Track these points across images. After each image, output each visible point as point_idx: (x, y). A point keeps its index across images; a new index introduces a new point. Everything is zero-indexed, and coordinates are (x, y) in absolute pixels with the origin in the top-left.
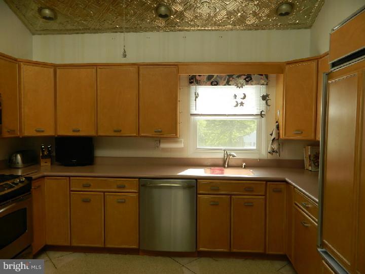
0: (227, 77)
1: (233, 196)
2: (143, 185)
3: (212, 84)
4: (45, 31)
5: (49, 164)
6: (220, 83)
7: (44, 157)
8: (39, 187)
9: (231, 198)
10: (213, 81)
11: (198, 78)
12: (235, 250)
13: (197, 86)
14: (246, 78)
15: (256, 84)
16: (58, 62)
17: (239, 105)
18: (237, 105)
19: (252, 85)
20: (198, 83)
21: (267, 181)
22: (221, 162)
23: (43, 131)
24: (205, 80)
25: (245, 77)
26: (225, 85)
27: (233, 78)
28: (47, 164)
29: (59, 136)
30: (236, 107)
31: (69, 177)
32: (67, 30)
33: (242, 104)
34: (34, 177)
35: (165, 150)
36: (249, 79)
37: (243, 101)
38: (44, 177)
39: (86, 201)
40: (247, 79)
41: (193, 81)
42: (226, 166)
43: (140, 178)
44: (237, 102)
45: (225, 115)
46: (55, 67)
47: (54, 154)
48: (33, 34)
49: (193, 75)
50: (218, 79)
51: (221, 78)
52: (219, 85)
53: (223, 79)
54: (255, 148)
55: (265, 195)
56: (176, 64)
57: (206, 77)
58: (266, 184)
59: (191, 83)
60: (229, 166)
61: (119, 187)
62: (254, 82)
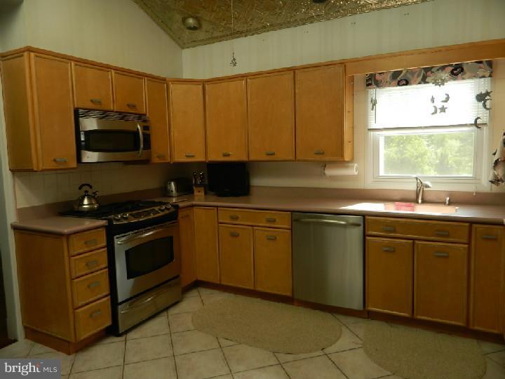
0: (423, 72)
1: (417, 242)
2: (297, 220)
3: (399, 84)
4: (195, 43)
5: (202, 194)
6: (412, 81)
7: (197, 186)
8: (187, 216)
9: (414, 243)
10: (401, 79)
11: (378, 77)
12: (419, 317)
13: (378, 89)
14: (453, 70)
15: (470, 78)
16: (207, 77)
17: (439, 111)
18: (436, 112)
19: (463, 79)
20: (378, 84)
21: (471, 222)
22: (414, 196)
23: (193, 156)
24: (388, 80)
25: (452, 68)
26: (420, 83)
27: (432, 72)
28: (200, 193)
29: (210, 161)
30: (435, 115)
31: (217, 207)
32: (217, 38)
33: (443, 110)
34: (181, 205)
35: (333, 178)
36: (457, 72)
37: (445, 105)
38: (193, 206)
39: (234, 235)
40: (455, 72)
41: (373, 81)
42: (420, 201)
43: (292, 212)
44: (435, 107)
45: (420, 128)
46: (204, 83)
47: (206, 182)
48: (183, 48)
49: (371, 74)
50: (408, 75)
51: (412, 73)
52: (411, 84)
53: (416, 75)
54: (471, 175)
55: (469, 243)
56: (342, 62)
57: (389, 75)
58: (470, 227)
59: (368, 85)
60: (424, 202)
61: (269, 221)
62: (468, 74)
